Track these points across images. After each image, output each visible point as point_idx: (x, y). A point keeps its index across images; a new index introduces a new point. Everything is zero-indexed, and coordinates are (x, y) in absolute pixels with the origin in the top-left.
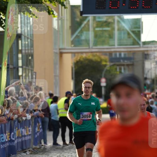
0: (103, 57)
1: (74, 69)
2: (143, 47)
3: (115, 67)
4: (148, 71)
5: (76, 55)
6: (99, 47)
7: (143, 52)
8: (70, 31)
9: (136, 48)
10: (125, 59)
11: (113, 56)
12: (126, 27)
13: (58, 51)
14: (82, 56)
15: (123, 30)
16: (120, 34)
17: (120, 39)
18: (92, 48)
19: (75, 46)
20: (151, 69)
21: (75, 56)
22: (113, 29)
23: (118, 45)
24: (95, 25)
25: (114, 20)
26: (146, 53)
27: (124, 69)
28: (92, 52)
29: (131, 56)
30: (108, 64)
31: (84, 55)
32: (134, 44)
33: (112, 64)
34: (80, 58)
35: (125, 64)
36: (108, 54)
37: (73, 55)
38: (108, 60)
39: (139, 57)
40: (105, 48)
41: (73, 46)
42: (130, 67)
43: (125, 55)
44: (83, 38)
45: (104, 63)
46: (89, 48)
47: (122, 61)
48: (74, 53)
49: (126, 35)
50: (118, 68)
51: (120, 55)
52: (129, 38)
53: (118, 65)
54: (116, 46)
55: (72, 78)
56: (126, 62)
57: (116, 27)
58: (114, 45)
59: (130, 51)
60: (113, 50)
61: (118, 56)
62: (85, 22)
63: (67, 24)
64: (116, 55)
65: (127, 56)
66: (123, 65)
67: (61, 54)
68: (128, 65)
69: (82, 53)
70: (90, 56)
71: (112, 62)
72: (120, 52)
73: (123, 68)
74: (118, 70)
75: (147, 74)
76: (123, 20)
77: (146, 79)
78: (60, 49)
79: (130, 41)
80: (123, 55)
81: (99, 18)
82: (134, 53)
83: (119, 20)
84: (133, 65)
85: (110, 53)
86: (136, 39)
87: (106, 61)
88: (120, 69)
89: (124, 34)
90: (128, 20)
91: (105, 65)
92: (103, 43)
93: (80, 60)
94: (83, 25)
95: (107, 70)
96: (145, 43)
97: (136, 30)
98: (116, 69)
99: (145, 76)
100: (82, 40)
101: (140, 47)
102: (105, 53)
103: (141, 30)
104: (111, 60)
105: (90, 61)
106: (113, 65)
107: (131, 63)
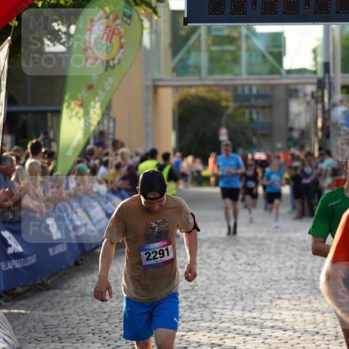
0: (224, 94)
1: (177, 113)
2: (287, 78)
3: (241, 110)
5: (181, 90)
6: (217, 77)
7: (287, 86)
8: (169, 52)
9: (276, 80)
10: (258, 96)
11: (239, 91)
12: (260, 45)
13: (150, 84)
14: (189, 92)
15: (255, 50)
16: (250, 56)
17: (250, 65)
18: (205, 79)
19: (179, 75)
20: (299, 114)
21: (178, 91)
22: (239, 48)
23: (248, 74)
24: (210, 42)
25: (240, 34)
26: (292, 87)
27: (258, 113)
28: (204, 86)
29: (268, 92)
30: (231, 104)
31: (193, 91)
32: (272, 72)
33: (237, 105)
34: (187, 95)
35: (258, 105)
36: (231, 88)
38: (230, 98)
39: (280, 94)
40: (227, 79)
41: (174, 75)
42: (267, 111)
43: (258, 90)
44: (191, 62)
45: (224, 103)
46: (201, 79)
47: (253, 100)
48: (176, 88)
49: (260, 60)
50: (247, 112)
51: (250, 90)
52: (265, 62)
53: (247, 107)
54: (244, 76)
55: (174, 128)
56: (260, 102)
57: (244, 45)
58: (240, 74)
59: (266, 85)
60: (238, 82)
61: (247, 92)
62: (194, 37)
63: (166, 39)
64: (243, 90)
65: (261, 92)
66: (255, 107)
67: (156, 88)
68: (263, 107)
69: (190, 86)
70: (202, 92)
71: (238, 101)
72: (250, 86)
73: (254, 111)
74: (247, 115)
75: (293, 122)
76: (254, 33)
77: (291, 129)
78: (154, 80)
79: (266, 68)
80: (254, 91)
81: (217, 30)
82: (273, 87)
83: (249, 33)
84: (270, 107)
85: (235, 88)
86: (276, 64)
87: (227, 100)
88: (251, 113)
89: (257, 56)
90: (263, 35)
91: (227, 107)
92: (224, 71)
93: (185, 98)
94: (191, 42)
95: (229, 116)
96: (289, 72)
97: (276, 50)
98: (244, 113)
99: (290, 125)
100: (189, 66)
101: (281, 78)
102: (226, 87)
103: (283, 51)
104: (237, 98)
105: (202, 99)
106: (240, 107)
107: (268, 104)
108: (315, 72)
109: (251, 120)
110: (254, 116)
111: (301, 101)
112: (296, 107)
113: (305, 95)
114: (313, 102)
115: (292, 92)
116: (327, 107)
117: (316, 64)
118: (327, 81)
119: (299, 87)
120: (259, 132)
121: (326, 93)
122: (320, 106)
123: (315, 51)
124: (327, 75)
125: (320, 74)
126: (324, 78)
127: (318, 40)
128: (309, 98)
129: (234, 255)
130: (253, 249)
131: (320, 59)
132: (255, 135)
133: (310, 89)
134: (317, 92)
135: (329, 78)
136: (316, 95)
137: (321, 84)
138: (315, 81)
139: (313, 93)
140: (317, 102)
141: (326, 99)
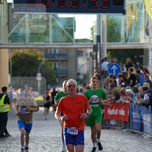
0: (39, 53)
1: (11, 64)
2: (76, 44)
3: (50, 62)
4: (81, 67)
5: (14, 50)
6: (35, 43)
7: (76, 49)
9: (69, 46)
10: (59, 55)
12: (60, 25)
14: (19, 52)
15: (58, 28)
16: (55, 31)
17: (54, 36)
18: (28, 44)
19: (12, 42)
20: (83, 65)
21: (12, 51)
22: (49, 27)
23: (53, 42)
25: (49, 18)
26: (79, 50)
27: (59, 65)
28: (28, 48)
29: (65, 52)
30: (44, 59)
31: (21, 51)
32: (67, 41)
33: (47, 59)
34: (17, 53)
35: (60, 60)
36: (44, 50)
37: (11, 50)
38: (43, 55)
39: (72, 54)
40: (41, 44)
41: (10, 41)
42: (64, 63)
43: (60, 51)
45: (39, 59)
46: (25, 44)
47: (56, 57)
48: (12, 48)
49: (60, 33)
50: (53, 64)
51: (55, 51)
52: (63, 35)
53: (53, 61)
54: (51, 43)
56: (60, 58)
57: (51, 25)
58: (49, 42)
59: (64, 48)
60: (47, 46)
61: (53, 52)
63: (4, 20)
64: (51, 51)
65: (61, 52)
66: (58, 61)
68: (62, 61)
69: (20, 48)
70: (26, 52)
71: (47, 58)
72: (55, 49)
73: (57, 63)
74: (53, 65)
75: (79, 70)
76: (57, 18)
77: (79, 74)
79: (65, 38)
80: (57, 52)
82: (68, 49)
84: (66, 61)
85: (46, 50)
87: (42, 57)
88: (55, 65)
89: (59, 31)
90: (61, 18)
91: (41, 61)
92: (39, 39)
93: (17, 55)
95: (42, 66)
96: (77, 41)
97: (70, 28)
98: (51, 64)
99: (78, 72)
100: (19, 37)
101: (73, 45)
102: (41, 49)
103: (74, 28)
104: (47, 56)
105: (27, 56)
106: (48, 61)
107: (65, 59)
108: (92, 41)
109: (55, 68)
110: (57, 66)
111: (84, 57)
112: (81, 61)
113: (87, 54)
114: (91, 58)
115: (79, 53)
116: (99, 61)
117: (93, 36)
118: (99, 46)
119: (84, 50)
120: (60, 76)
121: (98, 53)
122: (95, 61)
123: (92, 29)
124: (99, 43)
125: (95, 43)
126: (97, 45)
127: (94, 22)
128: (89, 56)
129: (43, 147)
130: (55, 143)
131: (95, 34)
132: (58, 77)
133: (90, 51)
134: (93, 52)
135: (100, 44)
136: (92, 54)
137: (95, 48)
138: (92, 46)
139: (91, 53)
140: (93, 59)
141: (98, 57)
